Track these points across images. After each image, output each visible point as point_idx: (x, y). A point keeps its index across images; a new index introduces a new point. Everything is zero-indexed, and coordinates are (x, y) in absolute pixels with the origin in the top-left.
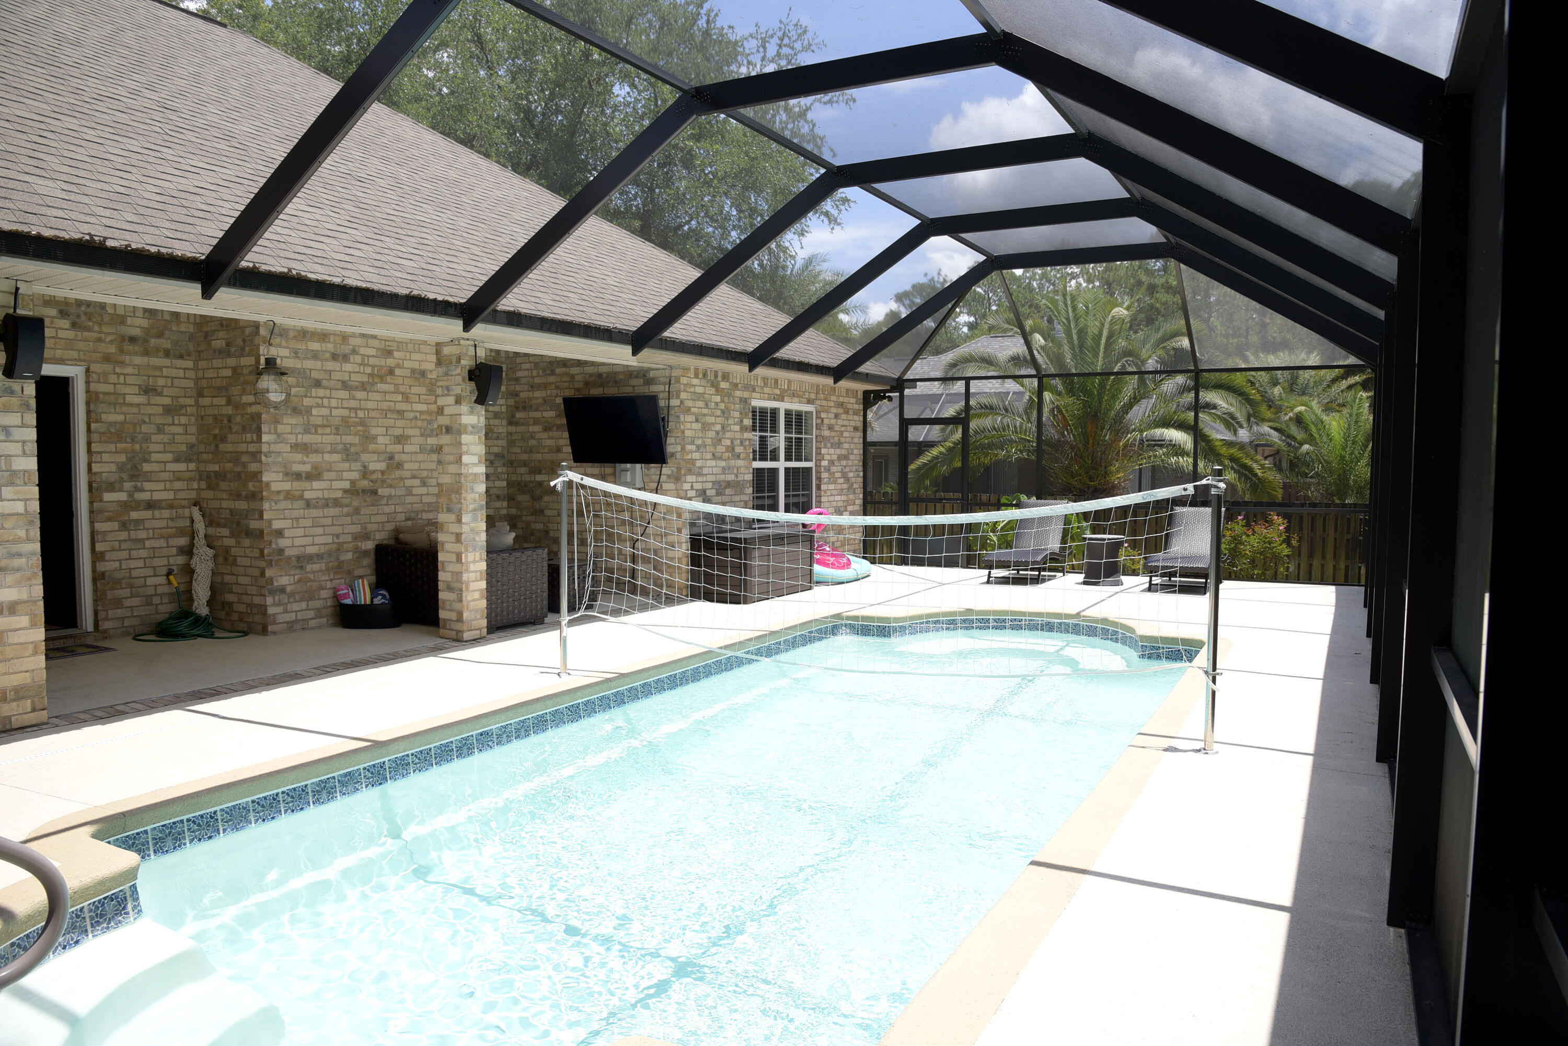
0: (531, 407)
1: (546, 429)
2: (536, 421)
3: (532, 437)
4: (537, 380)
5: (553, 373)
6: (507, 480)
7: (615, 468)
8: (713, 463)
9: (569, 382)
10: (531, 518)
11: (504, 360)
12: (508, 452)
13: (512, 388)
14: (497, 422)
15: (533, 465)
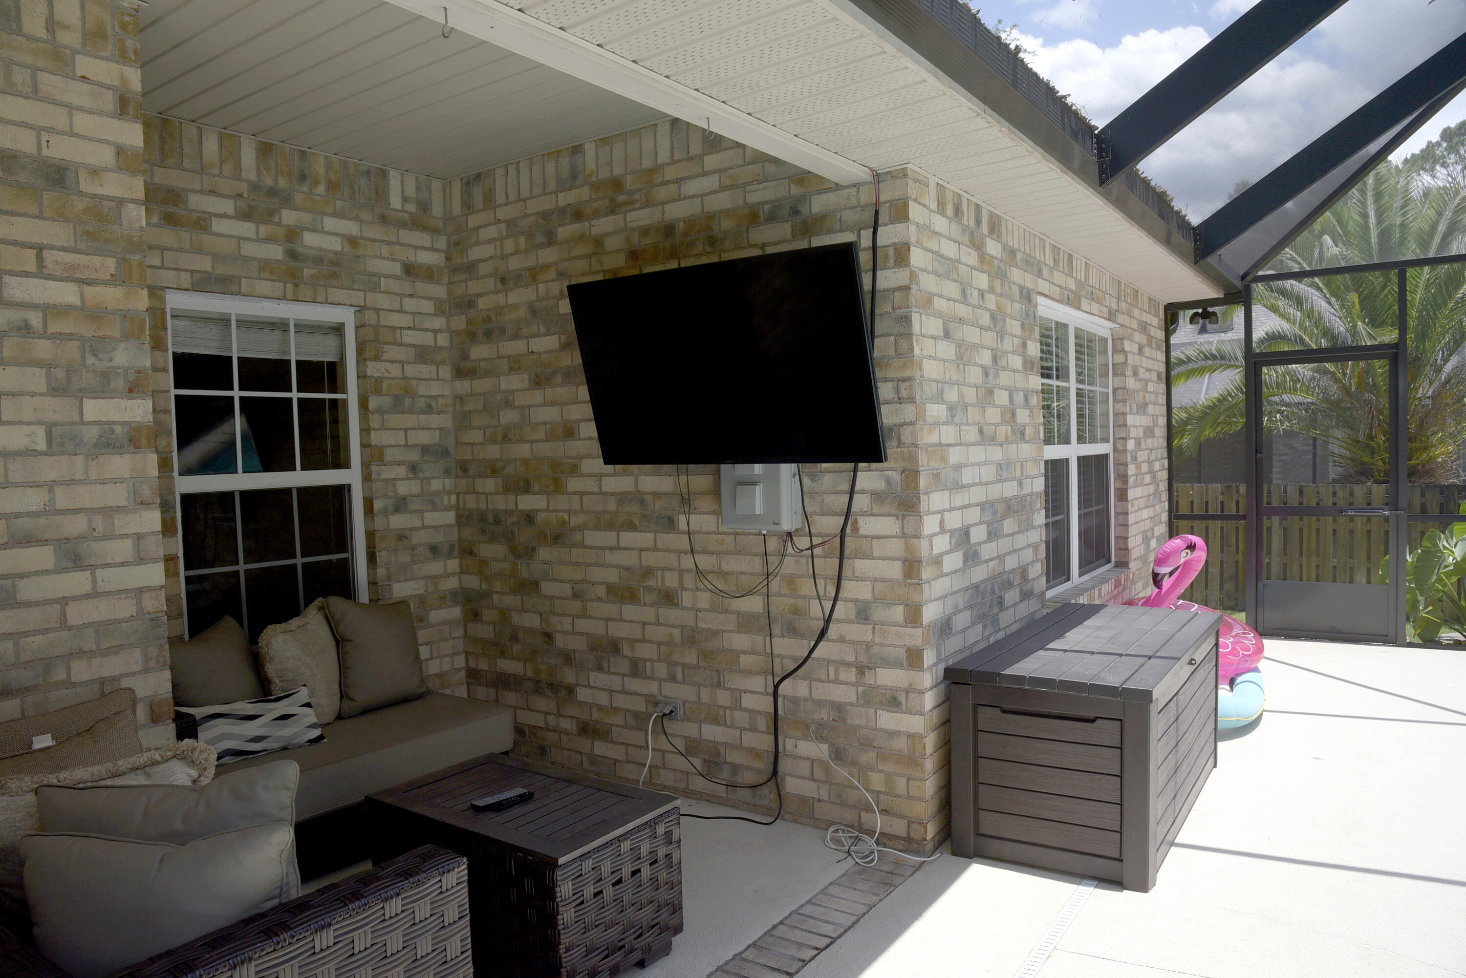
0: (503, 330)
1: (538, 382)
2: (515, 364)
3: (508, 404)
4: (515, 264)
5: (551, 239)
6: (457, 507)
7: (718, 474)
8: (978, 454)
9: (588, 257)
10: (510, 600)
11: (440, 224)
12: (458, 443)
13: (460, 289)
14: (425, 370)
15: (510, 470)
